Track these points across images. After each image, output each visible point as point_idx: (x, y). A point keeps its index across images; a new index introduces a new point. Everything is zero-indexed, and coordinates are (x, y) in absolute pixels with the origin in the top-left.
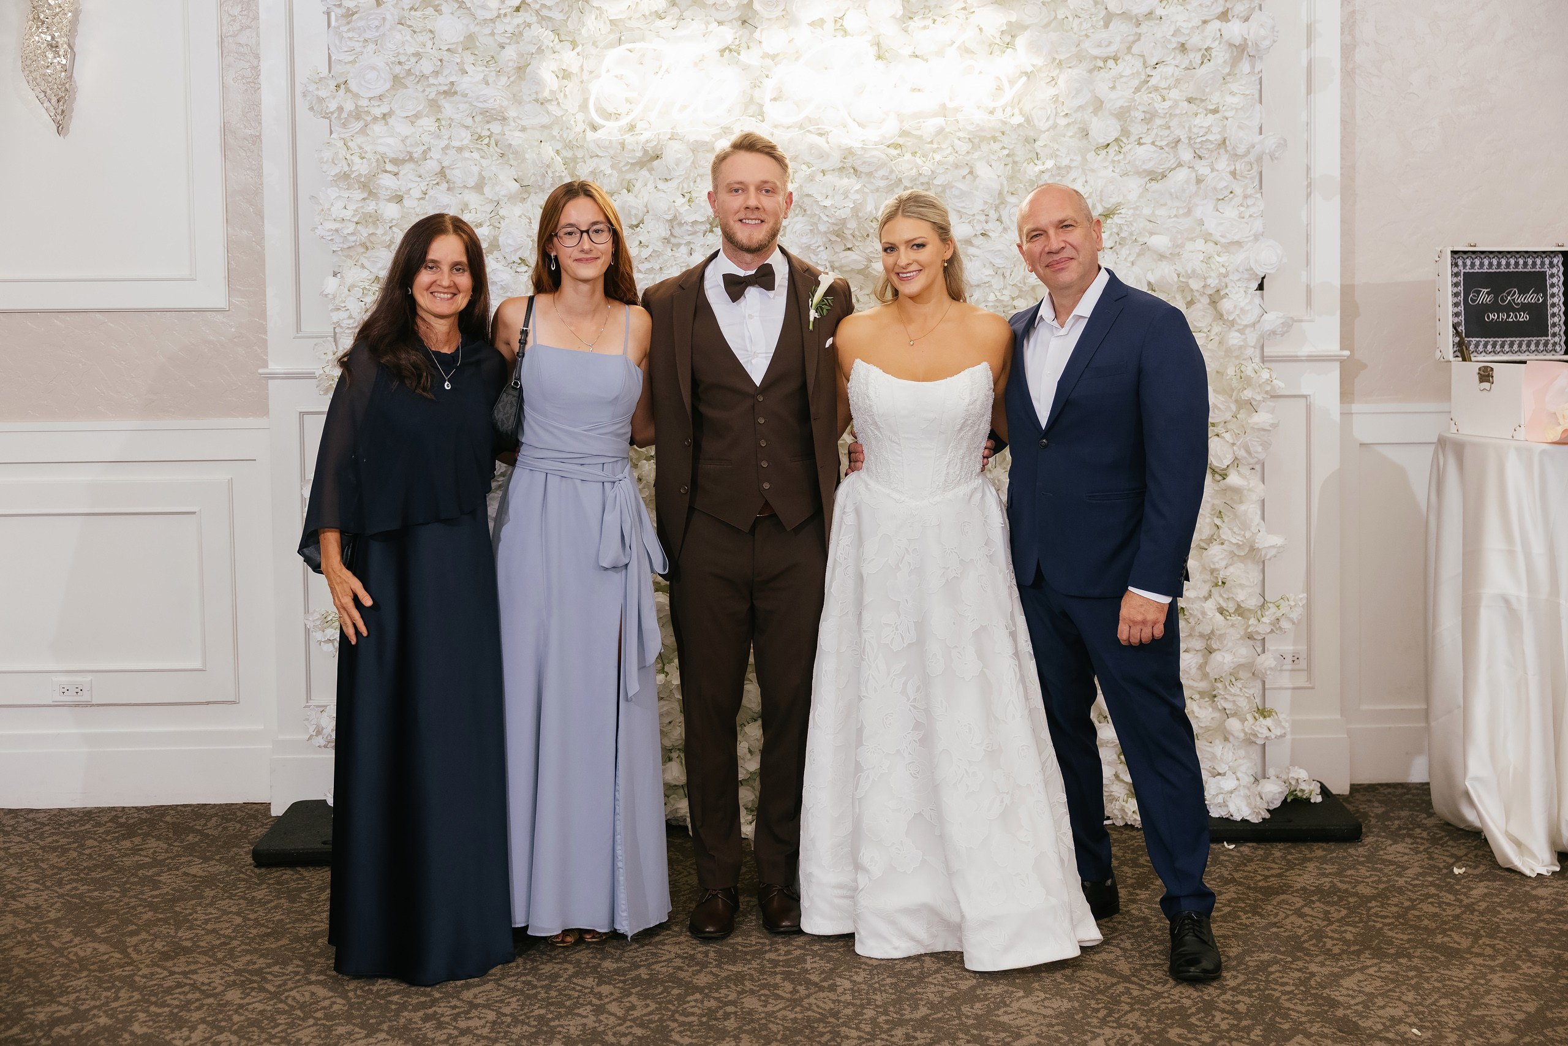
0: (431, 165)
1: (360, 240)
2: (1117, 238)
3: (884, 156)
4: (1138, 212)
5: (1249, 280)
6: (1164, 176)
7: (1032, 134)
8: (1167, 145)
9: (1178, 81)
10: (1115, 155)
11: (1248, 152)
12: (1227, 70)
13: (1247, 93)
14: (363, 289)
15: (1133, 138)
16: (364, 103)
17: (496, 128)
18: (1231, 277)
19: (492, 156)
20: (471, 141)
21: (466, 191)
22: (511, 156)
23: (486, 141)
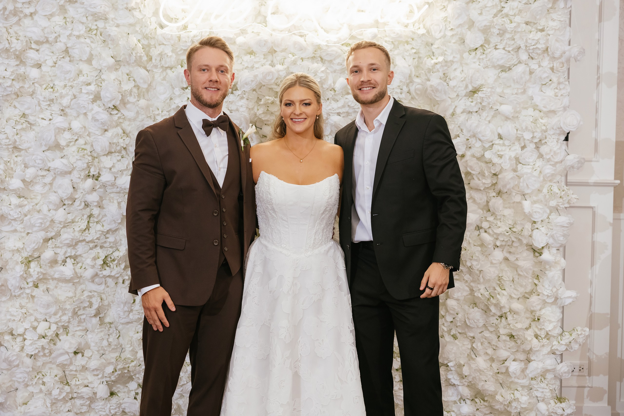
0: (60, 46)
1: (15, 90)
2: (480, 106)
3: (339, 51)
4: (493, 90)
5: (559, 134)
6: (510, 69)
7: (430, 40)
8: (513, 50)
9: (520, 11)
10: (481, 55)
11: (561, 56)
12: (550, 5)
13: (562, 20)
14: (16, 121)
15: (492, 45)
16: (19, 5)
17: (101, 24)
18: (549, 132)
19: (98, 42)
20: (85, 32)
21: (81, 63)
22: (110, 42)
23: (95, 32)
